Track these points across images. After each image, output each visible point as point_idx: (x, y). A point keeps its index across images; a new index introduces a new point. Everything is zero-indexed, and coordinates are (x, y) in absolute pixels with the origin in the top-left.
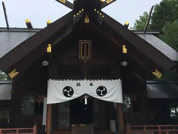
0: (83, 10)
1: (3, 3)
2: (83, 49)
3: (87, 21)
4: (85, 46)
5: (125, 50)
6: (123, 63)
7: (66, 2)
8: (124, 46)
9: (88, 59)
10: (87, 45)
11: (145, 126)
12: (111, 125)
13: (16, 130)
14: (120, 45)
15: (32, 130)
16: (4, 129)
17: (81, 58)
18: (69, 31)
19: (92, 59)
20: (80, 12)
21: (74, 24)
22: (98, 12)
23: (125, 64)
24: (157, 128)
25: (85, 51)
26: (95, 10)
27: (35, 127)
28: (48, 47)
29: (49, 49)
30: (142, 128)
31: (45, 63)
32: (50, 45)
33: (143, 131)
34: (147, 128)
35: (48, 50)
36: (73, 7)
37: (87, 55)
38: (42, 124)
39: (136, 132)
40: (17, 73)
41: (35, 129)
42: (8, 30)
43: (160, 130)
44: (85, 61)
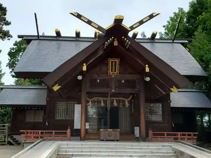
0: (113, 37)
1: (35, 14)
2: (112, 66)
3: (116, 44)
4: (114, 64)
5: (147, 70)
6: (146, 78)
7: (98, 27)
8: (147, 65)
9: (116, 74)
10: (116, 62)
11: (166, 133)
12: (135, 131)
13: (52, 132)
14: (143, 64)
15: (66, 132)
16: (42, 131)
17: (109, 73)
18: (101, 53)
19: (119, 74)
20: (111, 39)
21: (105, 47)
22: (125, 39)
23: (148, 79)
25: (114, 67)
26: (123, 37)
27: (68, 130)
28: (83, 66)
29: (85, 68)
30: (163, 135)
31: (80, 78)
32: (85, 64)
33: (164, 137)
34: (168, 135)
35: (83, 69)
36: (105, 32)
37: (115, 71)
38: (74, 128)
39: (157, 137)
40: (59, 87)
41: (69, 131)
42: (38, 38)
43: (179, 136)
44: (113, 76)
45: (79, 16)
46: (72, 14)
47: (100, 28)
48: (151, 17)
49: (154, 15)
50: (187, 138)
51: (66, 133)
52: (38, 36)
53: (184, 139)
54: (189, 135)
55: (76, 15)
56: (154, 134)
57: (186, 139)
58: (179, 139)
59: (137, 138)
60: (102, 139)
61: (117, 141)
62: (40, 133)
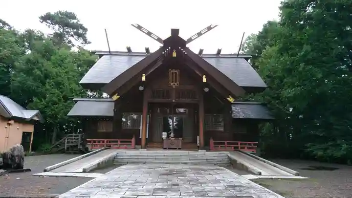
0: (170, 48)
2: (172, 77)
3: (174, 55)
4: (174, 75)
5: (205, 80)
8: (204, 76)
9: (176, 85)
10: (176, 73)
14: (200, 75)
17: (170, 84)
18: (160, 63)
19: (180, 85)
20: (168, 49)
22: (182, 49)
23: (206, 90)
24: (237, 144)
25: (174, 78)
26: (180, 48)
28: (142, 76)
29: (144, 79)
30: (224, 143)
31: (141, 88)
32: (144, 75)
35: (142, 79)
37: (176, 82)
38: (139, 137)
39: (218, 146)
40: (118, 97)
41: (133, 140)
42: (110, 53)
43: (239, 145)
44: (174, 87)
45: (139, 28)
46: (133, 25)
47: (159, 40)
48: (209, 28)
49: (212, 27)
50: (248, 147)
51: (131, 142)
52: (110, 52)
53: (243, 148)
54: (250, 144)
55: (137, 26)
56: (215, 143)
57: (246, 148)
58: (239, 148)
59: (198, 147)
60: (164, 147)
61: (180, 149)
62: (106, 142)
